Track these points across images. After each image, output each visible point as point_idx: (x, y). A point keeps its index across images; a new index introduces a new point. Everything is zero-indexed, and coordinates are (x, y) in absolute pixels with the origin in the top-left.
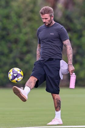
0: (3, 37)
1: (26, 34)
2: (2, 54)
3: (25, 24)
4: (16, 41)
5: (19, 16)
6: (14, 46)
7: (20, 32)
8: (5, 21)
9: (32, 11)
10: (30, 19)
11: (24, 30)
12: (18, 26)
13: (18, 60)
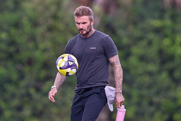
0: (10, 56)
1: (45, 50)
2: (9, 81)
3: (43, 36)
4: (30, 62)
5: (35, 24)
6: (26, 69)
7: (36, 48)
8: (13, 31)
9: (55, 17)
10: (51, 29)
11: (42, 46)
12: (33, 38)
13: (32, 91)
